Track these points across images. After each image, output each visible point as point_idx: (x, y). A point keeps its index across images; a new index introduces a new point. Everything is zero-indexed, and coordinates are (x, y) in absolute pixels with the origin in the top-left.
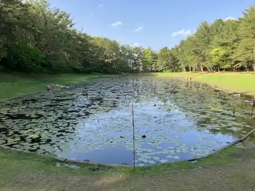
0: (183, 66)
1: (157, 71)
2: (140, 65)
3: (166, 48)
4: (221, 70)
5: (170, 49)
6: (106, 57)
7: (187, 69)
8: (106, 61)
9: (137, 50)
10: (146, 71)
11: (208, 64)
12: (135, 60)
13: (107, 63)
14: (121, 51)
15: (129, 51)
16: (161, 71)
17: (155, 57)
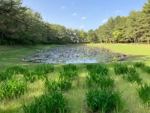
0: (101, 40)
1: (87, 43)
2: (78, 39)
3: (92, 30)
4: (120, 42)
5: (94, 31)
6: (59, 35)
7: (103, 42)
8: (59, 37)
9: (76, 31)
10: (81, 43)
11: (113, 39)
12: (75, 37)
13: (60, 38)
14: (67, 31)
15: (72, 32)
16: (89, 43)
17: (86, 35)
